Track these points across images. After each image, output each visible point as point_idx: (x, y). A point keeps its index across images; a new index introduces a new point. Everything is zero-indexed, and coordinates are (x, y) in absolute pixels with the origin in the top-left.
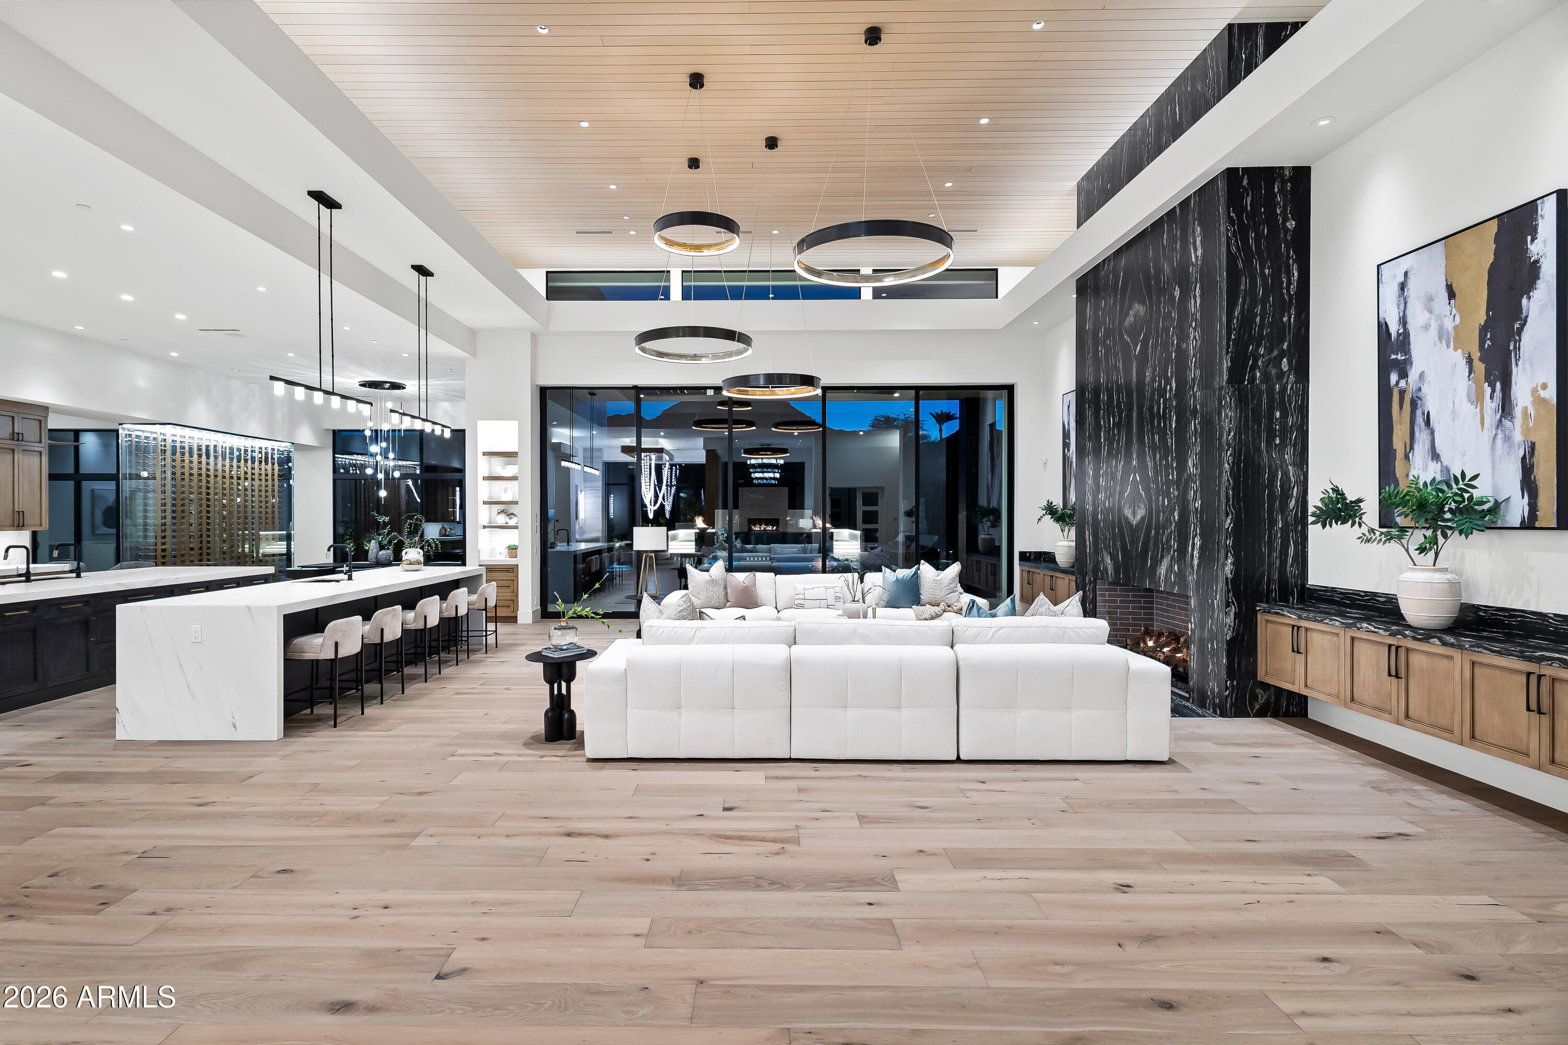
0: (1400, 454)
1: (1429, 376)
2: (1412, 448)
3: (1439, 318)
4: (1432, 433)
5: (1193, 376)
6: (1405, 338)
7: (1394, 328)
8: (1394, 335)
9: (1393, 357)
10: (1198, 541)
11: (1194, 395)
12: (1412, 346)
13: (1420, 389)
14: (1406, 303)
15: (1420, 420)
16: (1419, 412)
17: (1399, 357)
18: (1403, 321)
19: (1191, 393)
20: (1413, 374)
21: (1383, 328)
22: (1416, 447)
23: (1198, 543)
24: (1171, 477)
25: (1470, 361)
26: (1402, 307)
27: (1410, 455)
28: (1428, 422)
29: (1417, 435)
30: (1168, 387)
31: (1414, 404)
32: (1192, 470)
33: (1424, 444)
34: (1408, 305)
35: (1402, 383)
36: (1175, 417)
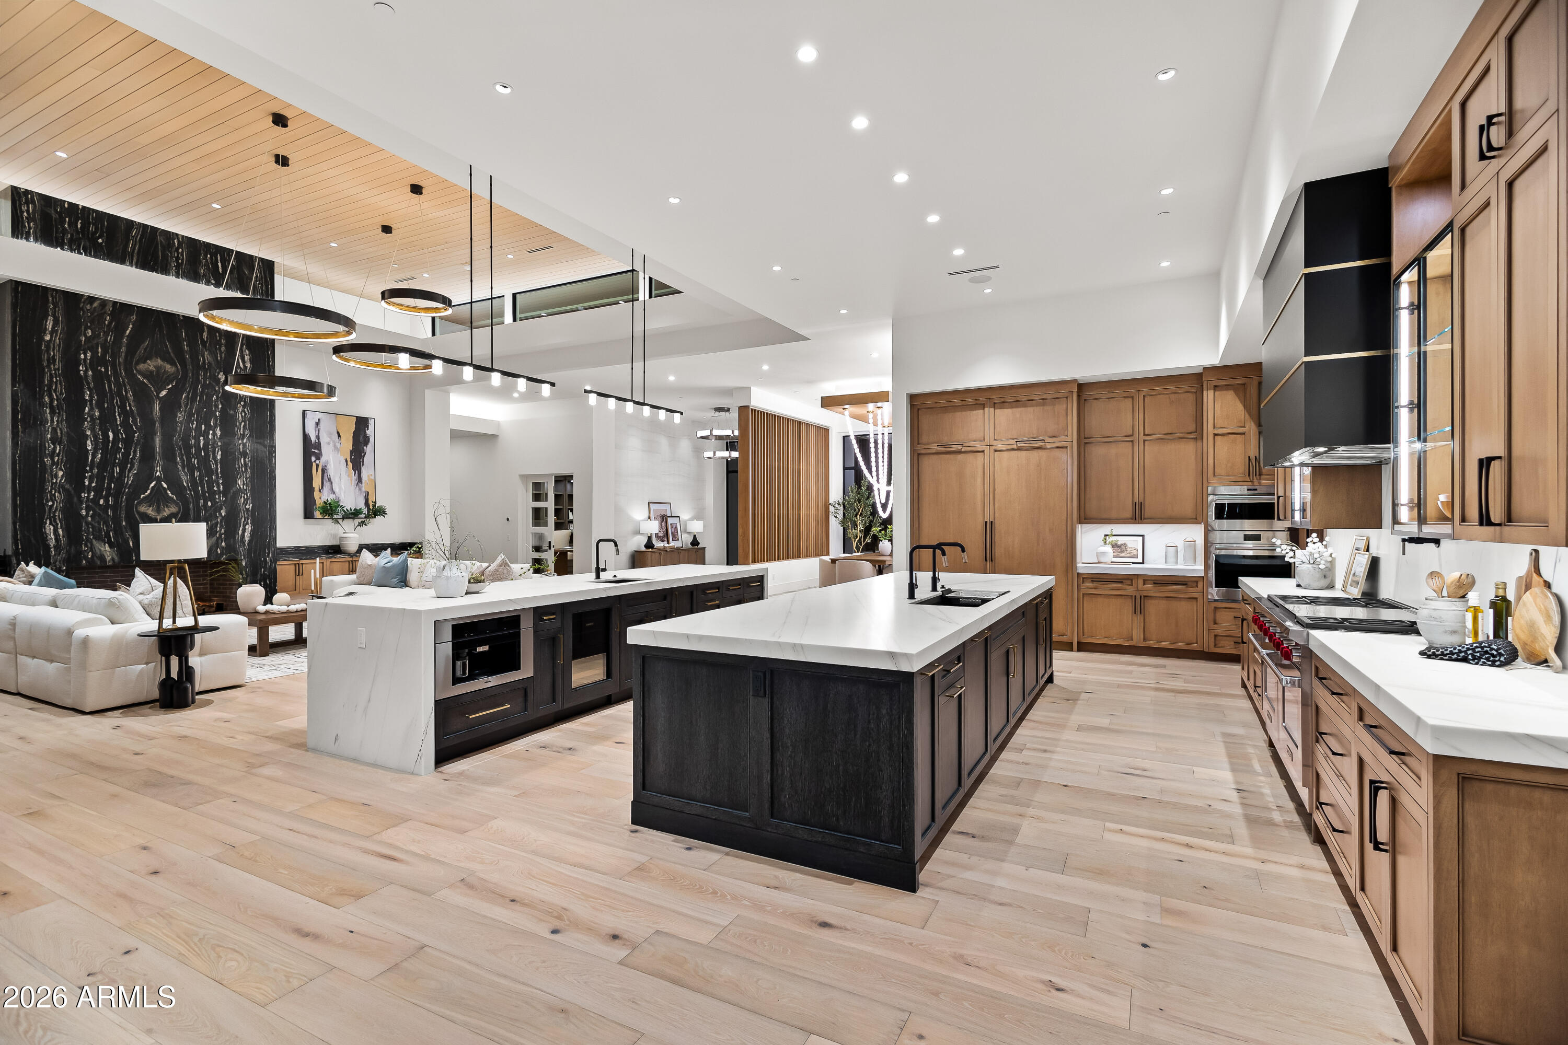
0: (316, 489)
1: (331, 462)
2: (322, 487)
3: (334, 442)
4: (332, 483)
5: (242, 433)
6: (318, 446)
7: (313, 439)
8: (313, 442)
9: (313, 450)
10: (249, 527)
11: (244, 445)
12: (322, 449)
13: (326, 466)
14: (319, 431)
15: (326, 477)
16: (325, 475)
17: (316, 451)
18: (318, 437)
19: (240, 442)
20: (323, 459)
21: (306, 437)
22: (324, 488)
23: (250, 528)
24: (215, 489)
25: (346, 461)
26: (317, 432)
27: (322, 490)
28: (329, 479)
29: (325, 483)
30: (211, 432)
31: (323, 471)
32: (242, 487)
33: (328, 487)
34: (320, 432)
35: (318, 462)
36: (220, 453)
